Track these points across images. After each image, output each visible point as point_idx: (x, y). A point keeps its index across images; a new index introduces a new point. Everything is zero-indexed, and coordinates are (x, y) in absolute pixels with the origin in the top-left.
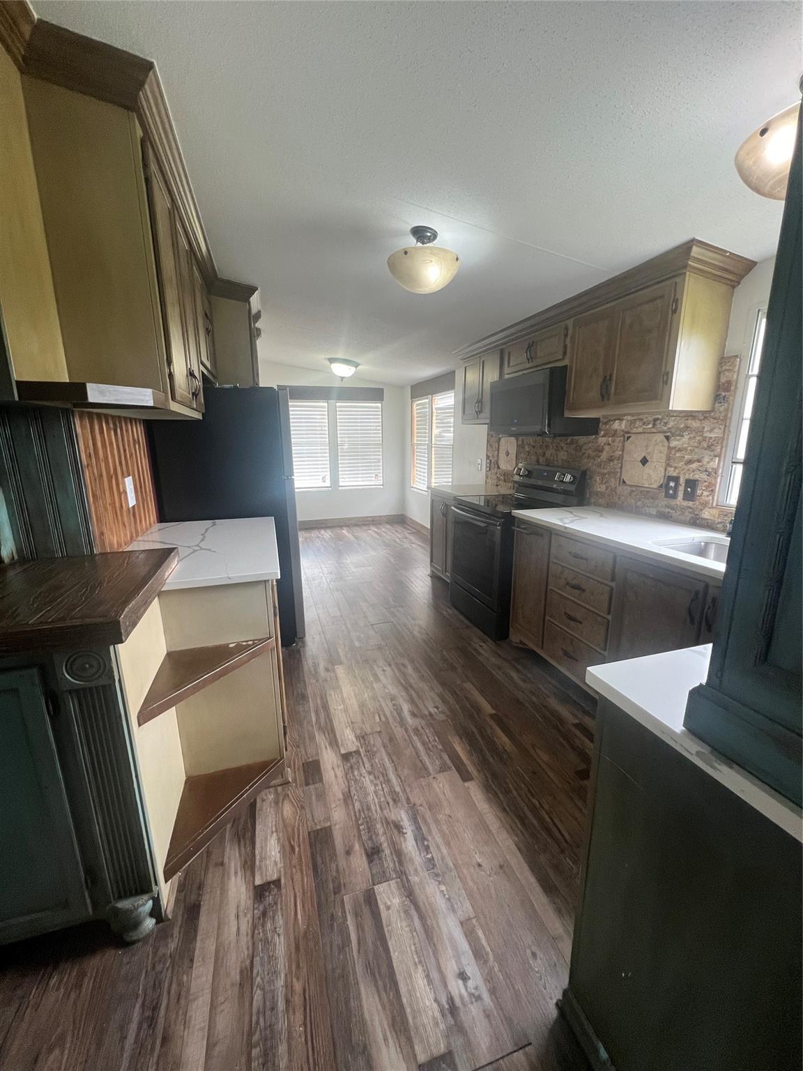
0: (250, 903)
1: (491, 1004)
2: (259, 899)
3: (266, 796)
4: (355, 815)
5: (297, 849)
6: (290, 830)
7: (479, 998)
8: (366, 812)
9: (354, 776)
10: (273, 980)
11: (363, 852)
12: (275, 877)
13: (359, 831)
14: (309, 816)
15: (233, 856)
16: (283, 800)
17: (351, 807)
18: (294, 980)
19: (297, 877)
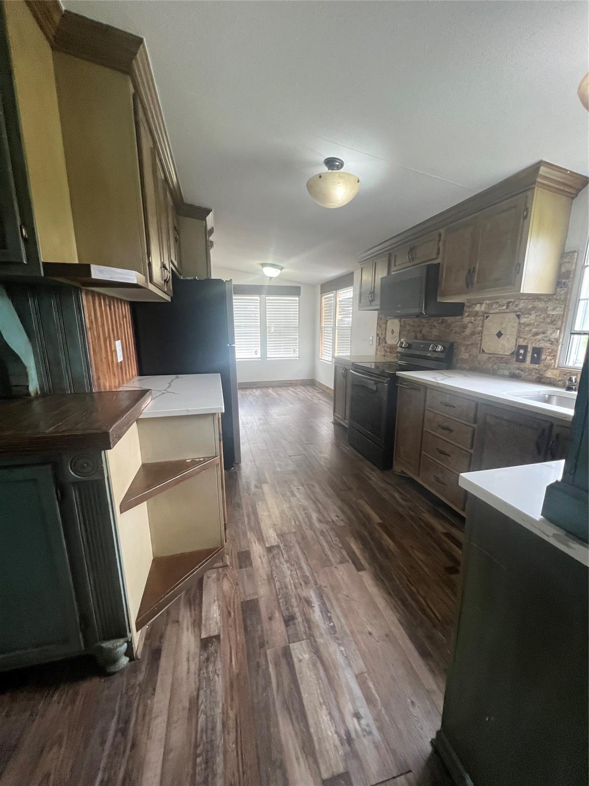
0: (197, 650)
1: (379, 738)
2: (204, 648)
3: (211, 574)
4: (276, 592)
5: (232, 614)
6: (227, 599)
7: (370, 733)
8: (284, 590)
9: (275, 563)
10: (213, 708)
11: (282, 619)
12: (216, 633)
13: (279, 603)
14: (242, 591)
15: (186, 616)
16: (223, 578)
17: (273, 585)
18: (229, 709)
19: (232, 633)
